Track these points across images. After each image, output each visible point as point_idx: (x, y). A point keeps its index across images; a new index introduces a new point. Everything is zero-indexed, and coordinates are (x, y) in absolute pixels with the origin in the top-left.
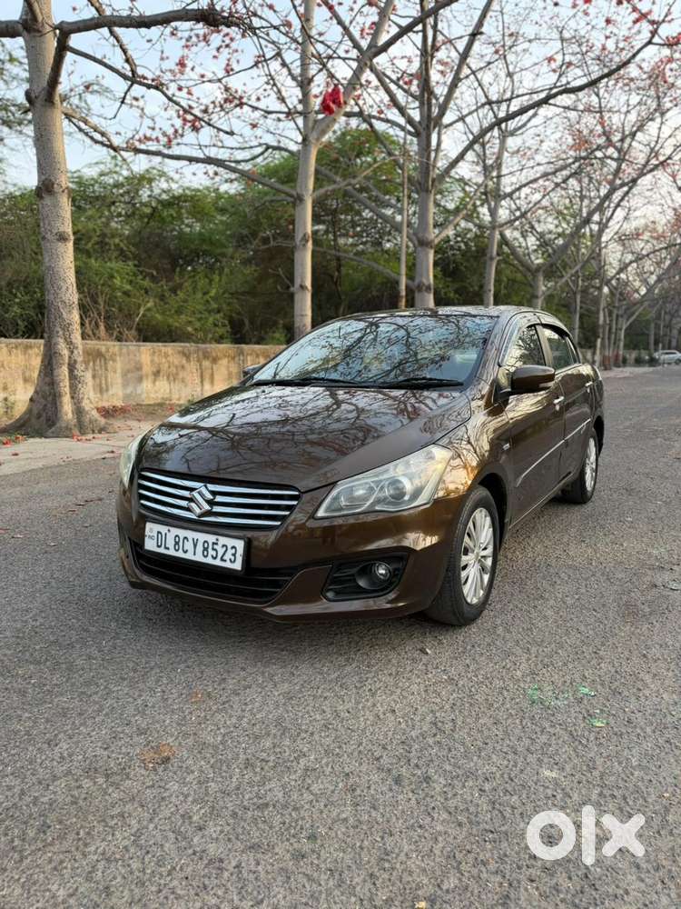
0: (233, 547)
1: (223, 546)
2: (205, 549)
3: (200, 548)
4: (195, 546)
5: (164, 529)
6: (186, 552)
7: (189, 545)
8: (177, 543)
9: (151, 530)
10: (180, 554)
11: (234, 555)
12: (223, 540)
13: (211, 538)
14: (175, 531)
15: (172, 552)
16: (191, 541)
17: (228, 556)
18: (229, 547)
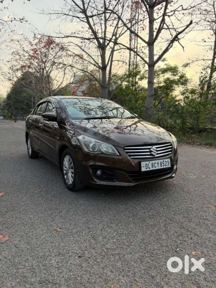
0: (168, 161)
1: (165, 162)
2: (161, 164)
3: (159, 164)
4: (158, 164)
5: (147, 163)
6: (155, 167)
7: (156, 165)
8: (152, 165)
9: (143, 164)
10: (154, 168)
11: (168, 163)
12: (165, 160)
13: (162, 161)
14: (151, 162)
15: (151, 169)
16: (157, 163)
17: (167, 164)
18: (167, 161)
